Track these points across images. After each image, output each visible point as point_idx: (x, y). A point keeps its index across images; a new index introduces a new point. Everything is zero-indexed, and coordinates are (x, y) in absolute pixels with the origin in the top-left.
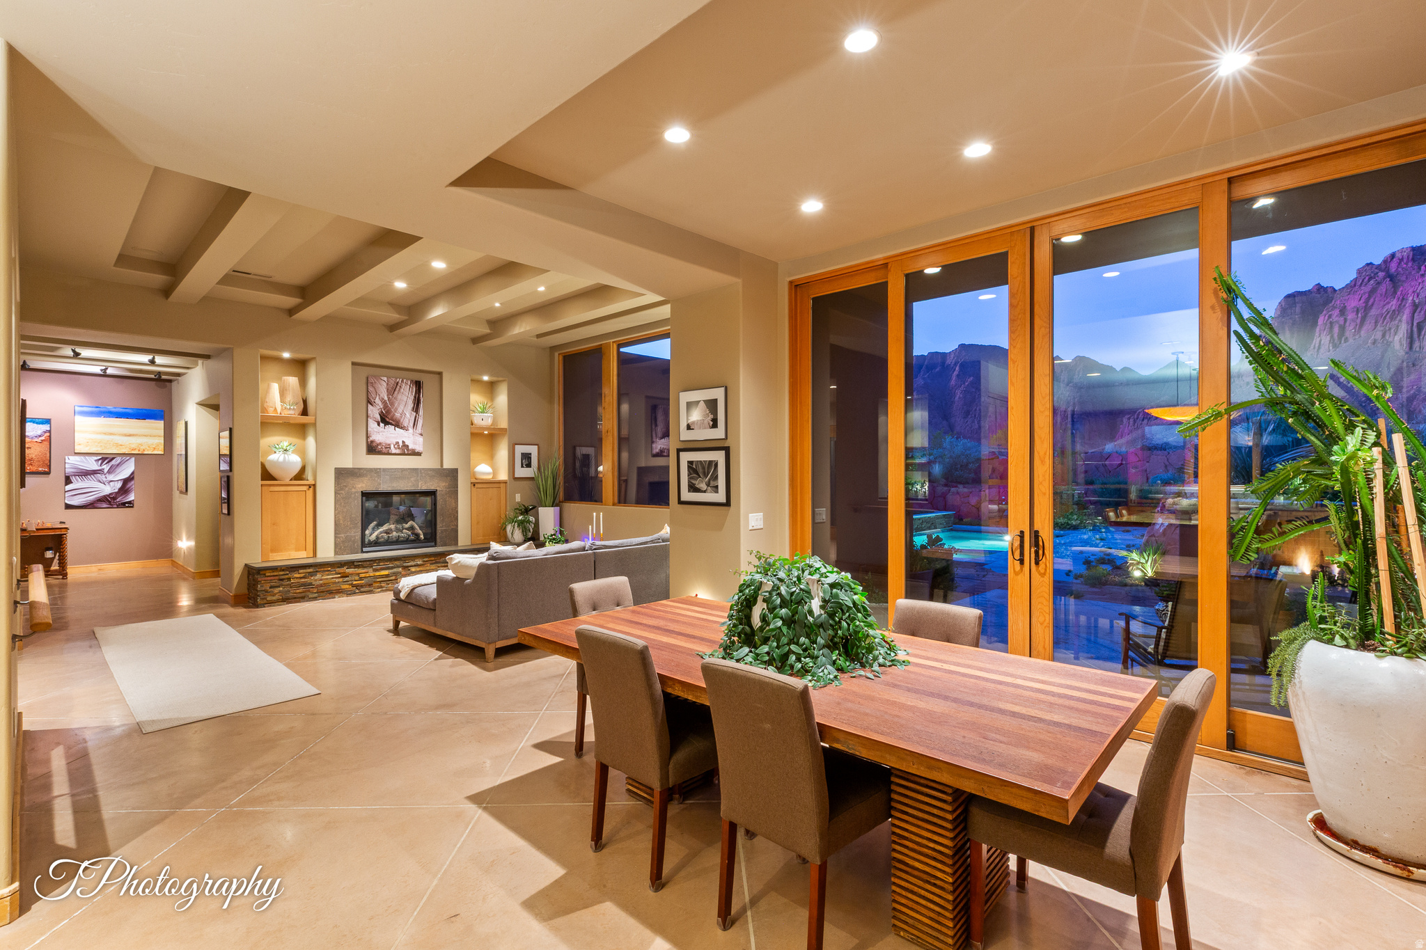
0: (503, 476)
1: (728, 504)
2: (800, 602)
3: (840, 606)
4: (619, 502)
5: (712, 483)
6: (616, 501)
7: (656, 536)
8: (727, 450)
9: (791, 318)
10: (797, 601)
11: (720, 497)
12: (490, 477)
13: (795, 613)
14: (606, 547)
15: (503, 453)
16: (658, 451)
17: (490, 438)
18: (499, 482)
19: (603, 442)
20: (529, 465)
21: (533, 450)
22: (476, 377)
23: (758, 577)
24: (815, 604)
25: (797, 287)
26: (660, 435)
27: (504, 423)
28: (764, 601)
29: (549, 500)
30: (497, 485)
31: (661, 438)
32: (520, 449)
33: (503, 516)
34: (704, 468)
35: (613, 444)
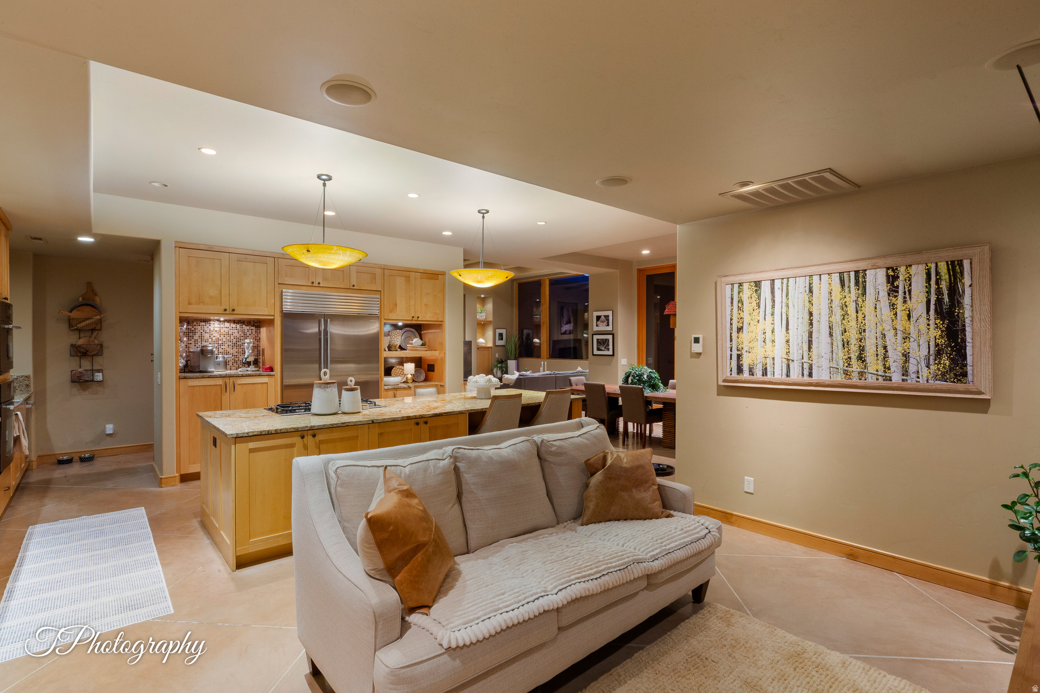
0: (490, 344)
1: (613, 355)
2: (641, 375)
3: (652, 377)
4: (550, 358)
5: (607, 347)
6: (548, 357)
7: (575, 371)
8: (613, 335)
9: (638, 282)
10: (640, 376)
11: (610, 352)
12: (484, 345)
13: (640, 378)
14: (559, 374)
15: (490, 333)
16: (564, 331)
17: (482, 325)
18: (489, 348)
19: (541, 328)
20: (502, 339)
21: (503, 331)
22: (479, 296)
23: (631, 370)
24: (645, 376)
25: (639, 271)
26: (565, 323)
27: (490, 318)
28: (632, 376)
29: (513, 357)
30: (488, 349)
31: (566, 324)
32: (498, 331)
33: (490, 365)
34: (603, 341)
35: (547, 329)
